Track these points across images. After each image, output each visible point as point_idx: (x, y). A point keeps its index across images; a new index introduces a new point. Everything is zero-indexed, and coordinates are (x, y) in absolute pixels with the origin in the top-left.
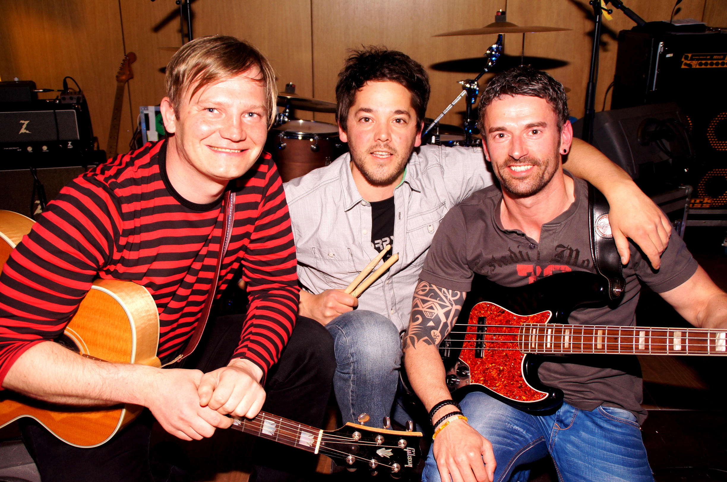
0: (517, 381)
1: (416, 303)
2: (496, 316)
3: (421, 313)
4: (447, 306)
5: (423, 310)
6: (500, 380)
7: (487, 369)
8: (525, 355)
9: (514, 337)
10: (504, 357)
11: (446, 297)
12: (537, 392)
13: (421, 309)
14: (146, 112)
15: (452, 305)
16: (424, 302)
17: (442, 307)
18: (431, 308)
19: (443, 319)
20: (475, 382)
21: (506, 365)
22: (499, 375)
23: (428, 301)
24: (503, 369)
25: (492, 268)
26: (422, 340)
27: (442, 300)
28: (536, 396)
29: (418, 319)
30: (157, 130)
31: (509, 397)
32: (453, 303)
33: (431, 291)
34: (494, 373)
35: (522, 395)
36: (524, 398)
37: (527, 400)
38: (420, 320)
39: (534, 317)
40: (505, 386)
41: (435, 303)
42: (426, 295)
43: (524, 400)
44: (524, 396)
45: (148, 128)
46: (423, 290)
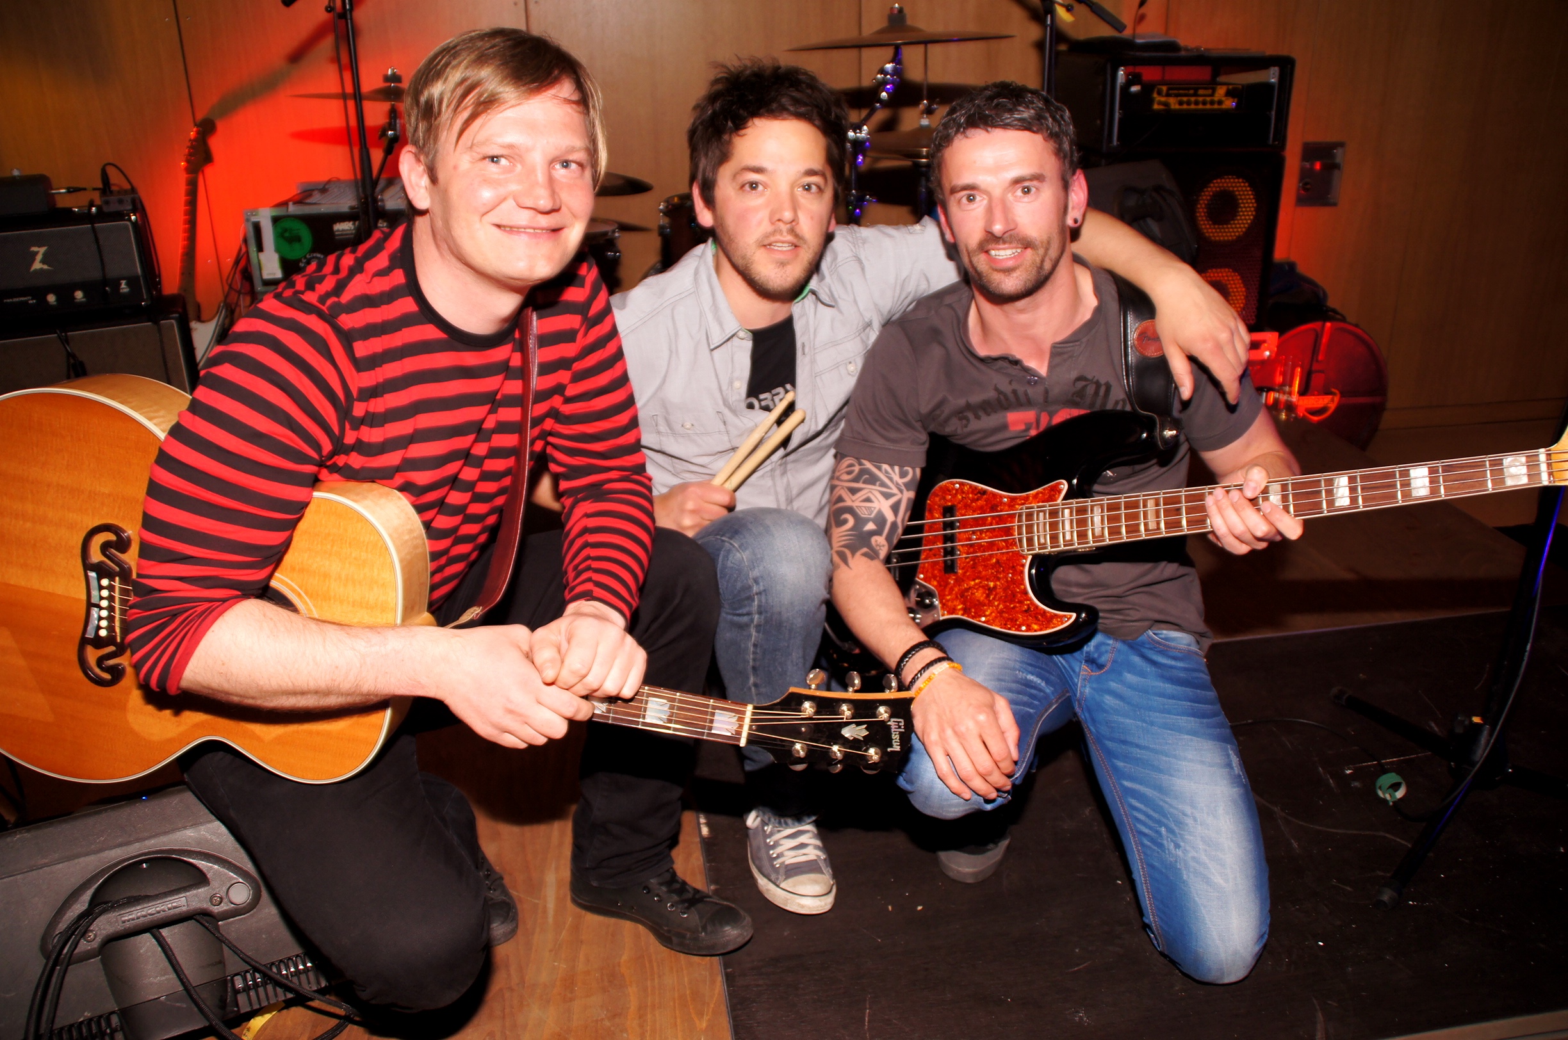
0: (1021, 602)
1: (838, 495)
2: (973, 500)
3: (850, 510)
4: (893, 495)
5: (854, 505)
6: (990, 604)
7: (967, 590)
8: (1030, 558)
9: (1008, 531)
10: (993, 566)
11: (891, 479)
12: (1056, 615)
13: (848, 503)
14: (254, 219)
15: (901, 491)
16: (853, 491)
17: (887, 496)
18: (868, 500)
19: (890, 517)
20: (949, 613)
21: (998, 579)
22: (988, 596)
23: (859, 490)
24: (995, 587)
25: (964, 422)
26: (858, 554)
27: (883, 485)
28: (1055, 621)
29: (845, 521)
30: (277, 250)
31: (1009, 629)
32: (903, 488)
33: (863, 471)
34: (979, 595)
35: (1032, 623)
36: (1036, 627)
37: (1041, 630)
38: (851, 522)
39: (1037, 494)
40: (1001, 612)
41: (874, 492)
42: (856, 480)
43: (1036, 631)
44: (1035, 624)
45: (260, 248)
46: (849, 473)
